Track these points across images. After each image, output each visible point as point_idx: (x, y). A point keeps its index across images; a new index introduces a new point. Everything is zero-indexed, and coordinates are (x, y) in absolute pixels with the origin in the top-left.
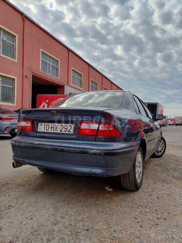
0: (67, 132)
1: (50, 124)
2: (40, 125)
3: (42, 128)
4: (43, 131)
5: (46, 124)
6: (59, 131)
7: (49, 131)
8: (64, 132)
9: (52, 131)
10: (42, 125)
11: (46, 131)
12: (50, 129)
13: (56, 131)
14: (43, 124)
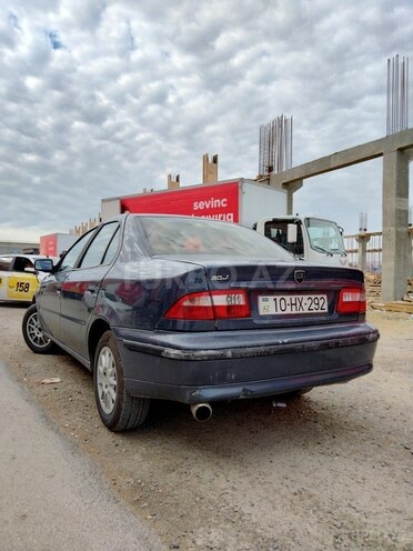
0: (320, 311)
1: (287, 298)
2: (263, 300)
3: (268, 306)
4: (273, 312)
5: (278, 298)
6: (306, 311)
7: (288, 311)
8: (315, 311)
9: (294, 312)
10: (267, 300)
11: (280, 312)
12: (289, 308)
13: (301, 311)
14: (271, 298)
